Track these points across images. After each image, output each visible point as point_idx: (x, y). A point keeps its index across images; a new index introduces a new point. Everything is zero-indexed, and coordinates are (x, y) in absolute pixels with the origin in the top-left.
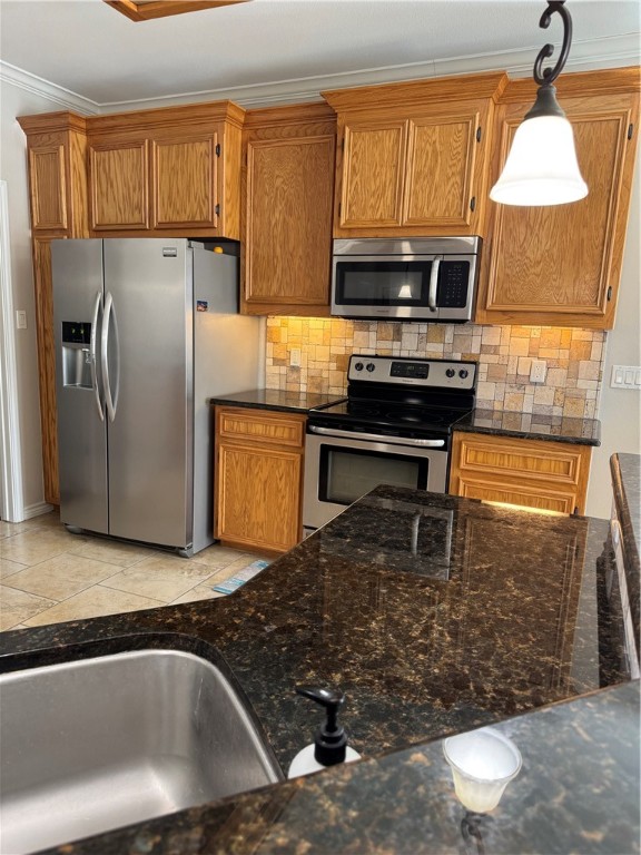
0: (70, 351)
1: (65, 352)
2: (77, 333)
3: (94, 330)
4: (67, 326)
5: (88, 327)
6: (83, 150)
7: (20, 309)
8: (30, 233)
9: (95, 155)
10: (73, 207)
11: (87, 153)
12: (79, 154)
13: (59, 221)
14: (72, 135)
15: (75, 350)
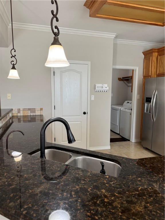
0: (147, 104)
2: (149, 100)
3: (152, 99)
4: (147, 98)
6: (156, 57)
7: (139, 94)
8: (143, 77)
9: (159, 57)
10: (153, 71)
11: (157, 57)
12: (155, 58)
13: (149, 74)
14: (154, 54)
15: (148, 104)
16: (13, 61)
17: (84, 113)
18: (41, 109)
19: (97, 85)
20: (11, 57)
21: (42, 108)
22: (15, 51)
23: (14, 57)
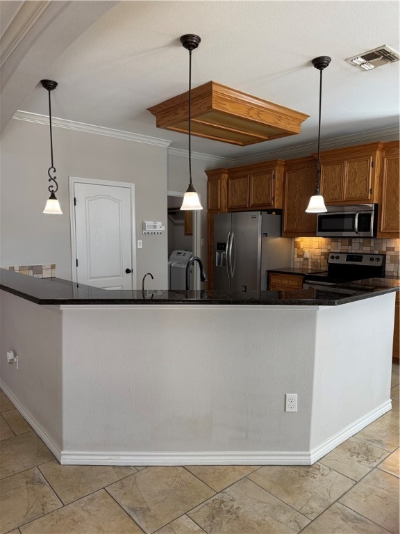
0: (219, 253)
1: (217, 254)
2: (222, 247)
3: (227, 246)
4: (218, 244)
5: (225, 244)
7: (202, 239)
9: (230, 182)
10: (222, 201)
11: (228, 180)
12: (225, 181)
13: (217, 206)
14: (223, 175)
15: (221, 253)
16: (52, 186)
17: (128, 271)
18: (53, 267)
19: (148, 223)
20: (50, 180)
21: (54, 265)
22: (55, 171)
23: (53, 180)
